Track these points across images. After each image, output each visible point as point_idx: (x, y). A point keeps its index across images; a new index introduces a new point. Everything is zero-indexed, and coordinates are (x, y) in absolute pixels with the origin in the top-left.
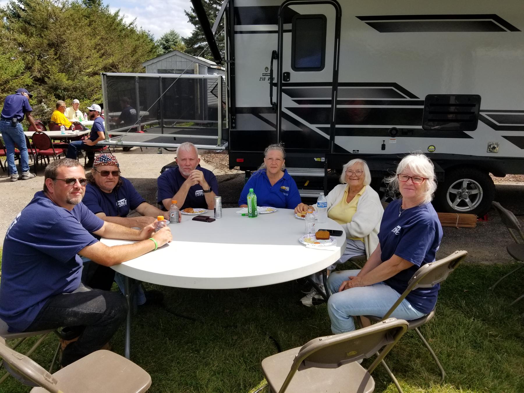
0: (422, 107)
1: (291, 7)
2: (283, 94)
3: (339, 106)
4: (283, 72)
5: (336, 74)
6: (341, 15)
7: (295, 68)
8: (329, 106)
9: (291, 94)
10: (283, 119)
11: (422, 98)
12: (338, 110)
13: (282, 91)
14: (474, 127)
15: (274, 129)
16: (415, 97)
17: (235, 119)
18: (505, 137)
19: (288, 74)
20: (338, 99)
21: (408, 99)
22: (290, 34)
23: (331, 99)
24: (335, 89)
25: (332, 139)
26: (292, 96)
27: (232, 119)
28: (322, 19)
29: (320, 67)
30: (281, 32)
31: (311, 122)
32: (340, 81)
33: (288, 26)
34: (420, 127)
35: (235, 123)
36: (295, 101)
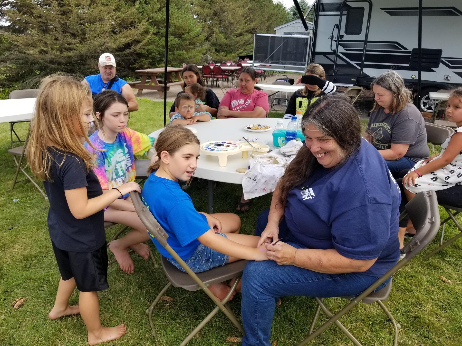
0: (410, 55)
1: (347, 3)
2: (339, 46)
3: (367, 53)
4: (340, 34)
5: (367, 36)
6: (372, 7)
7: (347, 32)
8: (362, 52)
9: (343, 46)
10: (338, 58)
11: (411, 50)
12: (366, 55)
13: (339, 44)
14: (437, 66)
15: (333, 63)
16: (407, 49)
17: (314, 58)
18: (455, 72)
19: (343, 36)
20: (367, 49)
21: (403, 50)
22: (346, 16)
23: (363, 49)
24: (365, 44)
25: (362, 69)
26: (343, 47)
27: (312, 57)
28: (362, 9)
29: (359, 32)
30: (341, 15)
31: (352, 61)
32: (368, 40)
33: (345, 12)
34: (408, 65)
35: (314, 60)
36: (345, 49)
